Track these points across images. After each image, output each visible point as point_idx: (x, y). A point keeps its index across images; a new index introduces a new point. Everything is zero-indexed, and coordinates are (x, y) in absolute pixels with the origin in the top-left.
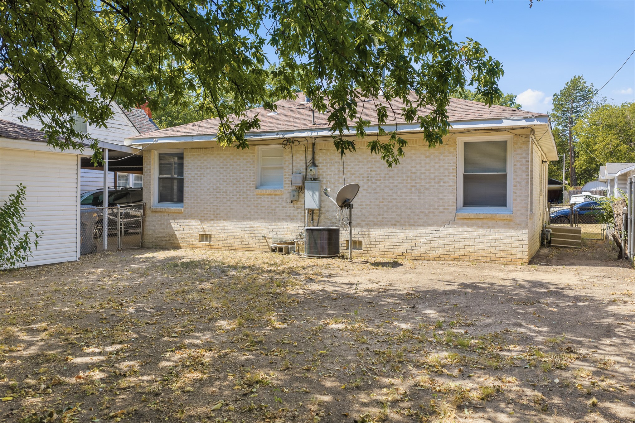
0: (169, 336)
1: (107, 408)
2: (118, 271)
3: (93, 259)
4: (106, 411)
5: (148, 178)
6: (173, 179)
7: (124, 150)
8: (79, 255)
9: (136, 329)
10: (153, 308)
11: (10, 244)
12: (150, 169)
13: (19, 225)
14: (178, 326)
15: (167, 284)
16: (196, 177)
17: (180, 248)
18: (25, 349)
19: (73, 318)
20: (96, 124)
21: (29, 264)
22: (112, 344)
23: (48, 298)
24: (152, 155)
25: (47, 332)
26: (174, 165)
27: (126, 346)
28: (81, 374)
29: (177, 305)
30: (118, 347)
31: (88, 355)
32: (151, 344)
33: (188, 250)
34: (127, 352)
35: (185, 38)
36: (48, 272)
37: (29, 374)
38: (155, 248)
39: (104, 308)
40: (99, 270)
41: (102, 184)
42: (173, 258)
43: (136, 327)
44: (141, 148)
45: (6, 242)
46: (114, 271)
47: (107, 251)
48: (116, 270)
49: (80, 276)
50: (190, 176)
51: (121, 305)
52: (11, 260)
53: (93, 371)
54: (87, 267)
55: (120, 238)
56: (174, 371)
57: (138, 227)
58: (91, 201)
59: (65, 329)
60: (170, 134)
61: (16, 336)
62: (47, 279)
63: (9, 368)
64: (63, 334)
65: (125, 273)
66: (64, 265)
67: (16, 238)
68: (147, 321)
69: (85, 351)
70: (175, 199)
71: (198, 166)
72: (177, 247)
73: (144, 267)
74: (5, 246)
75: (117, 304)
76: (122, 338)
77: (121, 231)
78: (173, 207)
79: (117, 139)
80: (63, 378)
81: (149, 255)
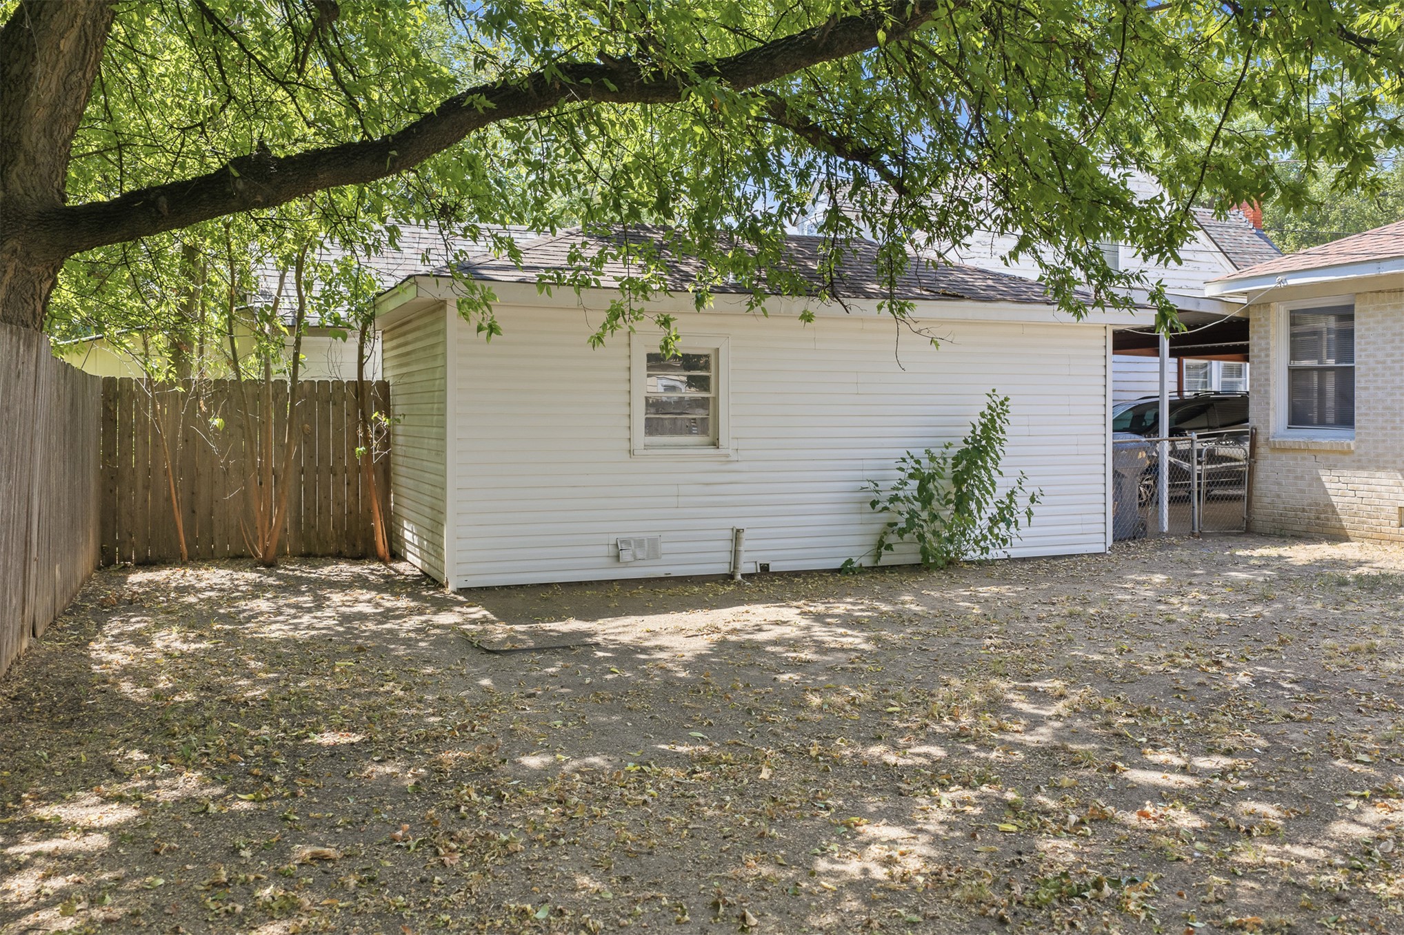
0: (1348, 755)
1: (1219, 901)
2: (1200, 583)
3: (1143, 551)
4: (1216, 908)
5: (1263, 369)
6: (1322, 371)
7: (1206, 308)
8: (1110, 542)
9: (1261, 727)
10: (1296, 682)
11: (979, 511)
12: (1267, 349)
13: (994, 472)
14: (1370, 737)
15: (1324, 626)
16: (1389, 363)
17: (1347, 539)
18: (1029, 729)
19: (1116, 678)
20: (1156, 256)
21: (1015, 553)
22: (1210, 751)
23: (1058, 628)
24: (1273, 314)
25: (1066, 702)
26: (1325, 336)
27: (1242, 763)
28: (1149, 809)
29: (1357, 681)
30: (1225, 762)
31: (1158, 767)
32: (1303, 770)
33: (1367, 544)
34: (1246, 778)
35: (1385, 19)
36: (1052, 572)
37: (1043, 784)
38: (1281, 536)
39: (1180, 665)
40: (1158, 578)
41: (1157, 386)
42: (1335, 563)
43: (1260, 721)
44: (1244, 300)
45: (973, 506)
46: (1190, 584)
47: (1168, 535)
48: (1195, 580)
49: (1116, 588)
50: (1371, 360)
51: (1218, 663)
52: (982, 544)
53: (1174, 807)
54: (1131, 570)
55: (1198, 507)
56: (1376, 851)
57: (1238, 483)
58: (1128, 425)
59: (1102, 701)
60: (1318, 262)
61: (1007, 701)
62: (1050, 588)
63: (1003, 765)
64: (1098, 710)
65: (1217, 590)
66: (1082, 561)
67: (989, 500)
68: (1286, 711)
69: (1150, 757)
70: (1331, 418)
71: (1394, 334)
72: (1339, 537)
73: (1261, 579)
74: (971, 514)
75: (1208, 660)
76: (1229, 742)
77: (1199, 492)
78: (1326, 437)
79: (1183, 284)
80: (1111, 808)
81: (1273, 552)
